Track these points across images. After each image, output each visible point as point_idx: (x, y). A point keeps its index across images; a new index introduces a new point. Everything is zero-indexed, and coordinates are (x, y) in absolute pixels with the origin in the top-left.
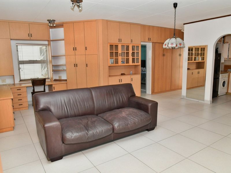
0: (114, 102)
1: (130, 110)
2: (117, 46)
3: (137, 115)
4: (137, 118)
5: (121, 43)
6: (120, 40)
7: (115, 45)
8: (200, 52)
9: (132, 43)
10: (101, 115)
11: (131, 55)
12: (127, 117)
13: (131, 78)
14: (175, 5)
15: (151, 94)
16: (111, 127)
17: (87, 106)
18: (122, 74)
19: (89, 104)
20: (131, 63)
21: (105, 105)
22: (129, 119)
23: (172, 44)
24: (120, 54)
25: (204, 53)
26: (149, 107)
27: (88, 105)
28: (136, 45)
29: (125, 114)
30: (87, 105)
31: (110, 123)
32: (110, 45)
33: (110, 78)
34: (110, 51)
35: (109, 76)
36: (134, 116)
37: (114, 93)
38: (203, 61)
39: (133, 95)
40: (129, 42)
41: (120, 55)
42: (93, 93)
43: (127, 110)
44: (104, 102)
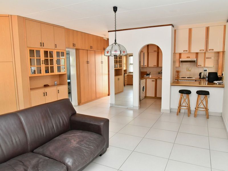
0: (54, 127)
1: (78, 134)
2: (38, 52)
3: (90, 141)
4: (91, 145)
5: (43, 47)
6: (42, 44)
7: (36, 50)
8: (118, 60)
9: (56, 48)
10: (39, 150)
11: (56, 63)
12: (81, 147)
13: (58, 90)
14: (115, 9)
15: (77, 105)
16: (65, 168)
17: (16, 142)
18: (46, 86)
19: (18, 138)
20: (56, 72)
21: (42, 134)
22: (83, 149)
23: (116, 51)
24: (43, 61)
25: (121, 60)
26: (102, 127)
27: (17, 140)
28: (60, 51)
29: (75, 142)
30: (15, 140)
31: (60, 162)
32: (30, 50)
33: (33, 92)
34: (30, 57)
35: (31, 89)
36: (88, 143)
37: (52, 114)
38: (120, 68)
39: (74, 113)
40: (53, 47)
41: (43, 63)
42: (22, 119)
43: (75, 136)
44: (39, 129)
